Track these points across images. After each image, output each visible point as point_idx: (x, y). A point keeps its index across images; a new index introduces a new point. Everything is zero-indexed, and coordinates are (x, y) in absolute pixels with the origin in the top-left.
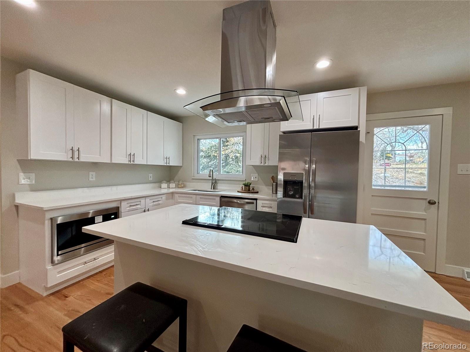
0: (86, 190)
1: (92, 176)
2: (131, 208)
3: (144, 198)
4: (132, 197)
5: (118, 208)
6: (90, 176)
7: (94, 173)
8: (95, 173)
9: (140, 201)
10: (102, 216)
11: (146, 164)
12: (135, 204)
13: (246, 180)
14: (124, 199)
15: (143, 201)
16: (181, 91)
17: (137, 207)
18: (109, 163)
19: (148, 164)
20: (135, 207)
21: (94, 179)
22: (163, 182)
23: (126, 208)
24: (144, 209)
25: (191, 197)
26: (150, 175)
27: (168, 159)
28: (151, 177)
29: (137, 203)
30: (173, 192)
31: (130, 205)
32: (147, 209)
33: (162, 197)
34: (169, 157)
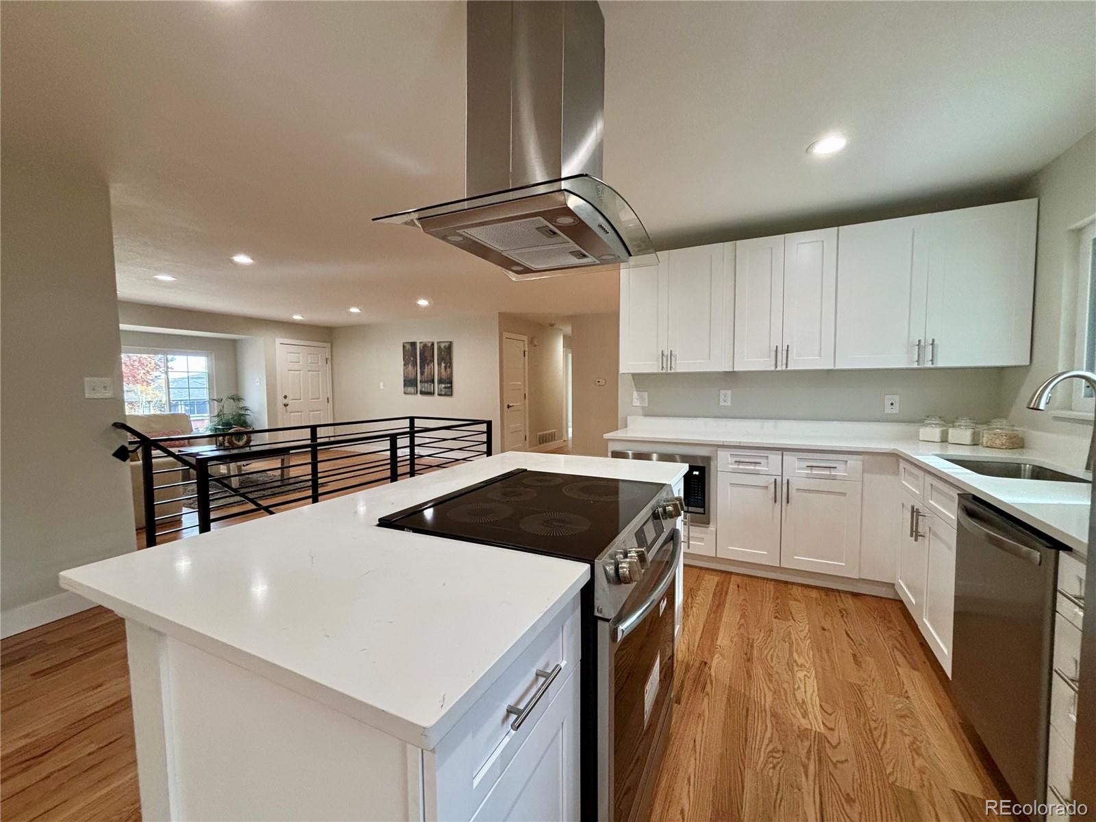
0: (710, 421)
1: (726, 397)
2: (740, 467)
3: (780, 452)
4: (742, 445)
6: (722, 397)
7: (729, 392)
9: (768, 457)
11: (831, 367)
12: (753, 460)
15: (775, 458)
17: (757, 468)
18: (772, 372)
19: (837, 368)
20: (753, 468)
21: (729, 403)
22: (928, 422)
23: (728, 464)
24: (776, 477)
25: (916, 477)
26: (888, 400)
27: (931, 347)
28: (892, 404)
29: (758, 460)
30: (895, 452)
31: (738, 459)
32: (785, 481)
33: (846, 461)
34: (933, 340)
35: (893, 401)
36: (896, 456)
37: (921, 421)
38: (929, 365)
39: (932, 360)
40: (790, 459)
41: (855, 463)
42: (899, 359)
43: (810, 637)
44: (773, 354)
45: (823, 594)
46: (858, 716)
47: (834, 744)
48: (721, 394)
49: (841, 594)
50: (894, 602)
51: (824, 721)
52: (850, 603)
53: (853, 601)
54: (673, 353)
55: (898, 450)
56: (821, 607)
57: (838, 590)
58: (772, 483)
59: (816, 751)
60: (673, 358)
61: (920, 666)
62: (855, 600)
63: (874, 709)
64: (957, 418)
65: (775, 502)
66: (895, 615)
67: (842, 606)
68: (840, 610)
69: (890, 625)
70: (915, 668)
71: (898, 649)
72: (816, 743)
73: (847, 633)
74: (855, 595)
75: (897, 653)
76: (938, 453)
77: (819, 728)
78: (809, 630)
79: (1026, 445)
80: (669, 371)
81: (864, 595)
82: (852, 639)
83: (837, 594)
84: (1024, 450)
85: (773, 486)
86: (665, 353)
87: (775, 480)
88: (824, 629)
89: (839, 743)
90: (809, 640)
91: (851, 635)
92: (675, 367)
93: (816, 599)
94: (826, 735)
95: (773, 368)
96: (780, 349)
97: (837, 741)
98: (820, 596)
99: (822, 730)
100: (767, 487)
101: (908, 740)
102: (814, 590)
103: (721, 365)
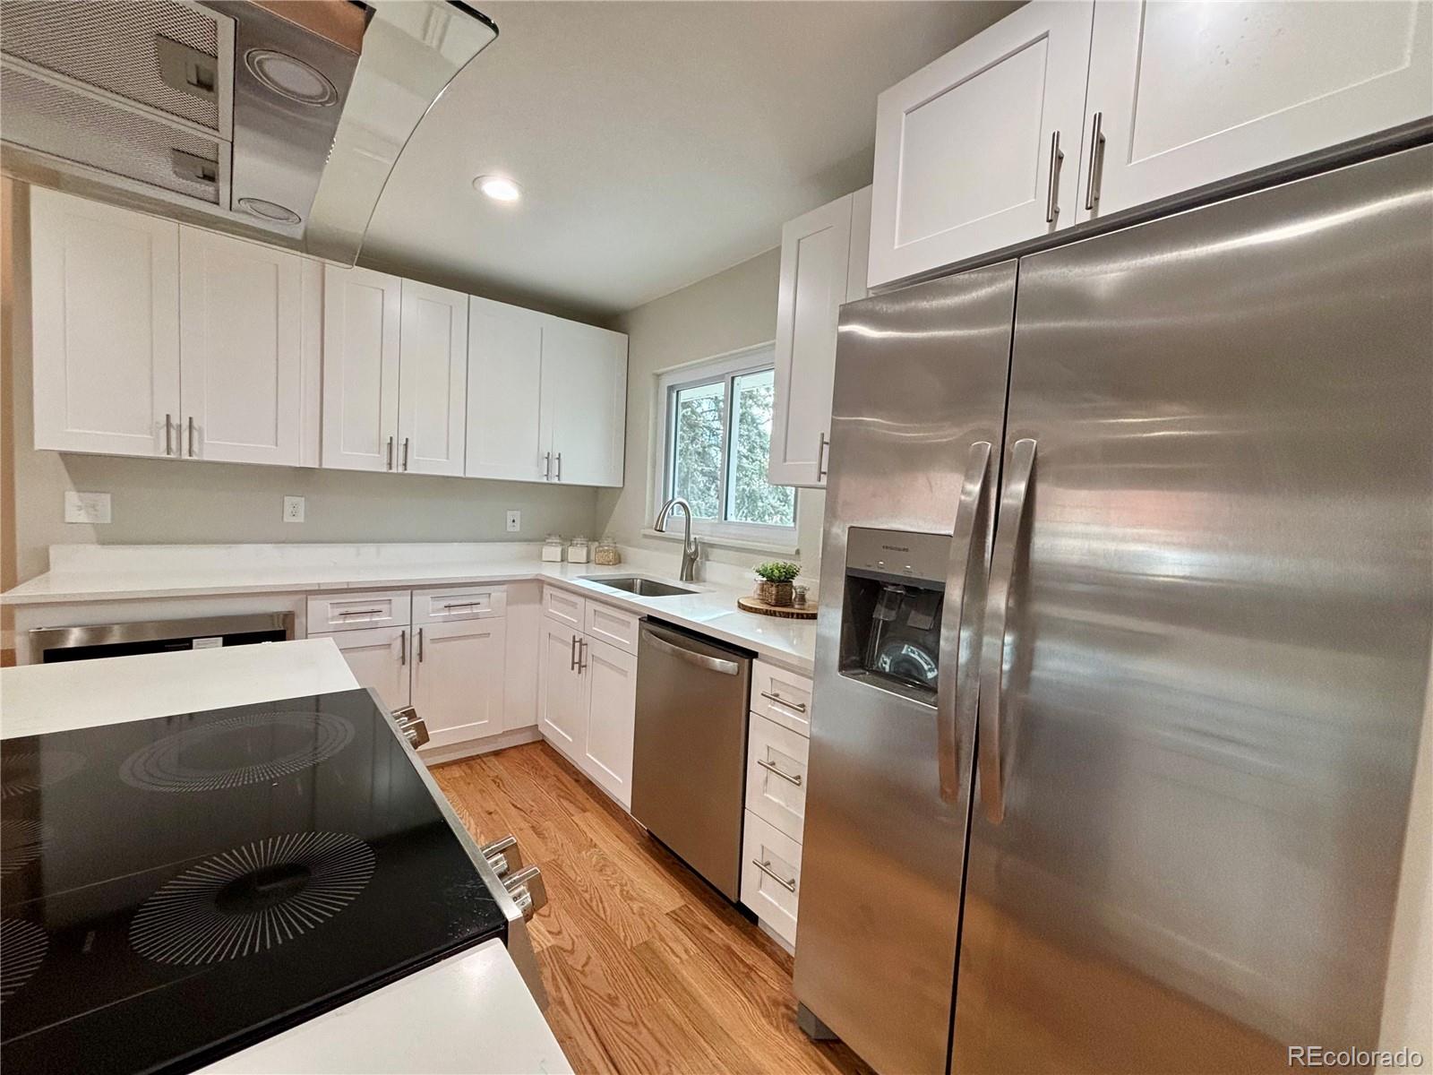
1: (295, 509)
2: (347, 621)
3: (409, 591)
5: (289, 617)
6: (288, 509)
7: (300, 501)
8: (303, 499)
9: (390, 600)
10: (221, 638)
11: (462, 475)
12: (369, 608)
13: (798, 552)
14: (317, 588)
15: (401, 600)
16: (501, 189)
17: (375, 619)
19: (468, 475)
20: (367, 620)
21: (299, 519)
22: (550, 541)
23: (328, 619)
24: (403, 628)
25: (574, 605)
26: (510, 515)
27: (557, 461)
28: (514, 521)
29: (376, 608)
30: (539, 578)
31: (343, 610)
32: (416, 631)
33: (490, 594)
34: (559, 455)
35: (514, 519)
36: (540, 582)
37: (542, 540)
38: (555, 480)
39: (558, 476)
40: (422, 599)
41: (499, 594)
42: (530, 473)
43: (481, 833)
44: (385, 449)
45: (464, 767)
46: (572, 897)
47: (570, 949)
48: (286, 503)
49: (484, 759)
50: (532, 746)
51: (549, 929)
52: (497, 767)
53: (498, 761)
54: (195, 424)
55: (542, 575)
56: (472, 785)
57: (478, 755)
58: (396, 638)
59: (561, 974)
60: (195, 434)
61: (588, 806)
62: (500, 759)
63: (579, 878)
64: (574, 537)
65: (403, 663)
66: (543, 760)
67: (492, 774)
68: (493, 780)
69: (544, 773)
70: (584, 810)
71: (563, 798)
72: (555, 962)
73: (513, 805)
74: (497, 754)
75: (565, 803)
76: (584, 574)
77: (549, 941)
78: (476, 824)
79: (622, 561)
80: (186, 456)
81: (505, 750)
82: (521, 810)
83: (479, 761)
84: (622, 564)
85: (400, 640)
86: (175, 421)
87: (403, 632)
88: (490, 813)
89: (573, 943)
90: (483, 837)
91: (519, 806)
92: (201, 450)
93: (460, 777)
94: (560, 945)
95: (385, 470)
96: (395, 442)
97: (570, 942)
98: (463, 771)
99: (552, 941)
100: (390, 645)
101: (617, 889)
102: (454, 767)
103: (300, 456)
